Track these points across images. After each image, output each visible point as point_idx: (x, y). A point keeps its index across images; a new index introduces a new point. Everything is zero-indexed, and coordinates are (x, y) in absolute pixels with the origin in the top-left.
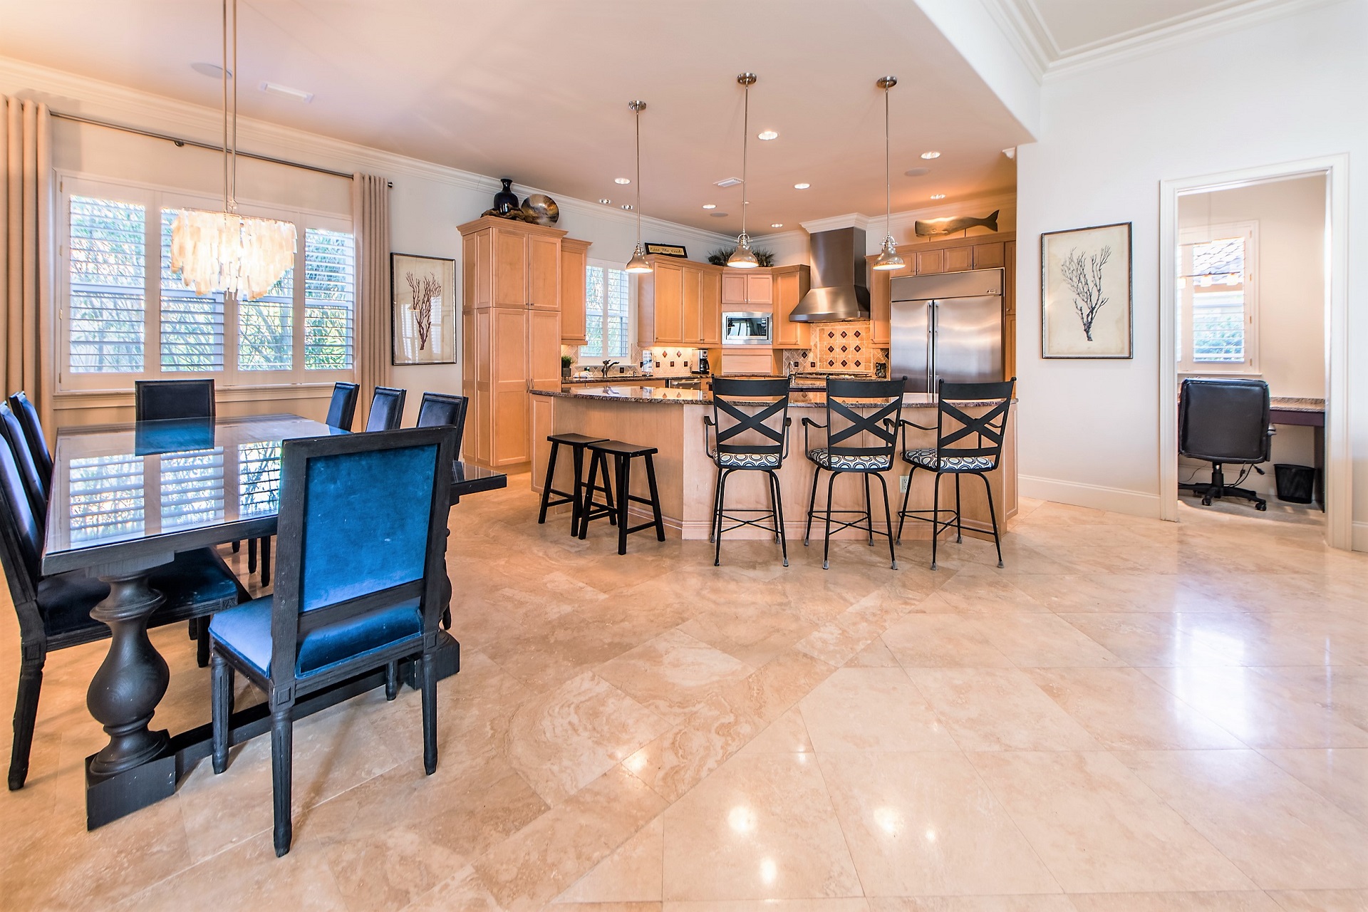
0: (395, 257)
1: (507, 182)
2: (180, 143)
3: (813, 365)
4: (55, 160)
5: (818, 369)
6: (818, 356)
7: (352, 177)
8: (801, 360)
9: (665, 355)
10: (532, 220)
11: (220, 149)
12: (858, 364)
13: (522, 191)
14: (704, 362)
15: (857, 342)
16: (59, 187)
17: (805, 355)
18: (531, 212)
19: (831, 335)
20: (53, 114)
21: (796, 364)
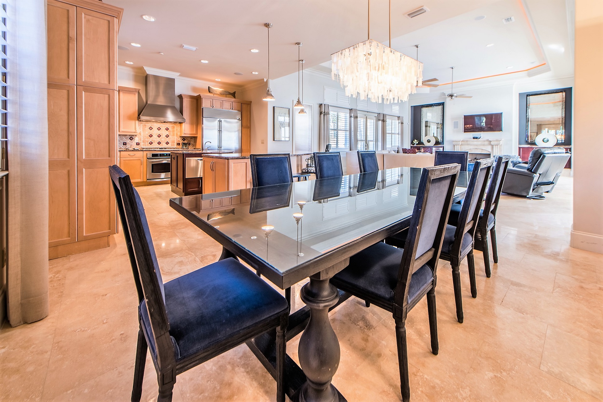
3: (138, 144)
5: (142, 146)
6: (142, 139)
8: (128, 141)
12: (167, 143)
15: (167, 133)
17: (131, 138)
19: (151, 128)
21: (125, 144)
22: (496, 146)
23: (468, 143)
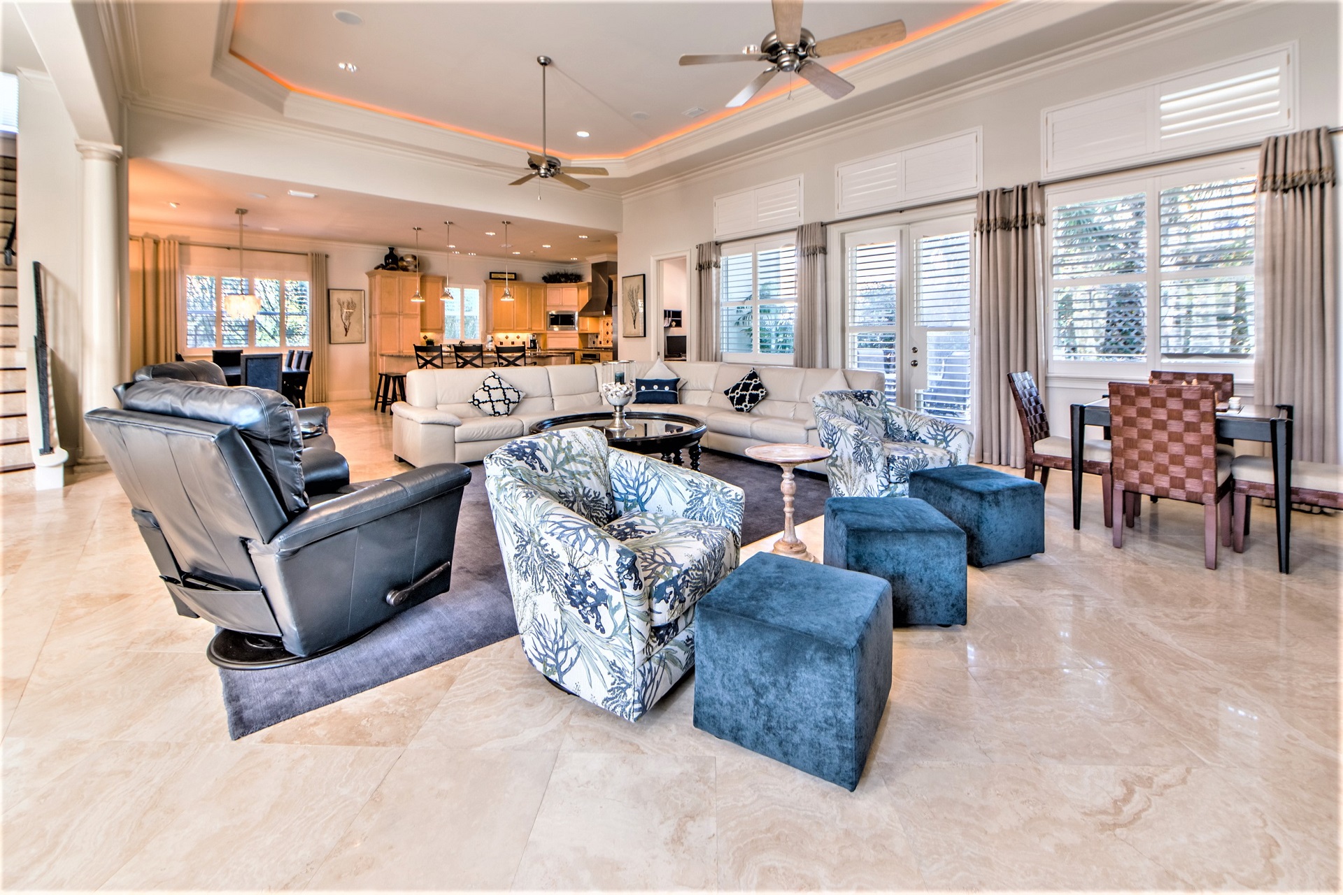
0: (331, 291)
1: (392, 249)
2: (229, 248)
4: (181, 262)
7: (307, 255)
8: (595, 340)
9: (507, 338)
10: (405, 269)
11: (244, 249)
13: (401, 252)
14: (533, 341)
16: (182, 272)
17: (597, 337)
18: (405, 263)
20: (180, 244)
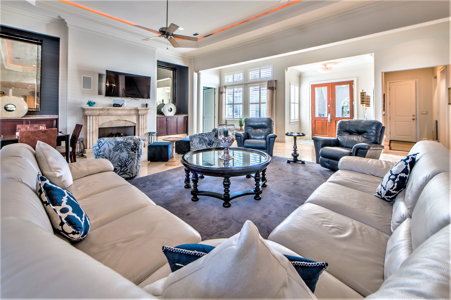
22: (142, 116)
23: (110, 112)
